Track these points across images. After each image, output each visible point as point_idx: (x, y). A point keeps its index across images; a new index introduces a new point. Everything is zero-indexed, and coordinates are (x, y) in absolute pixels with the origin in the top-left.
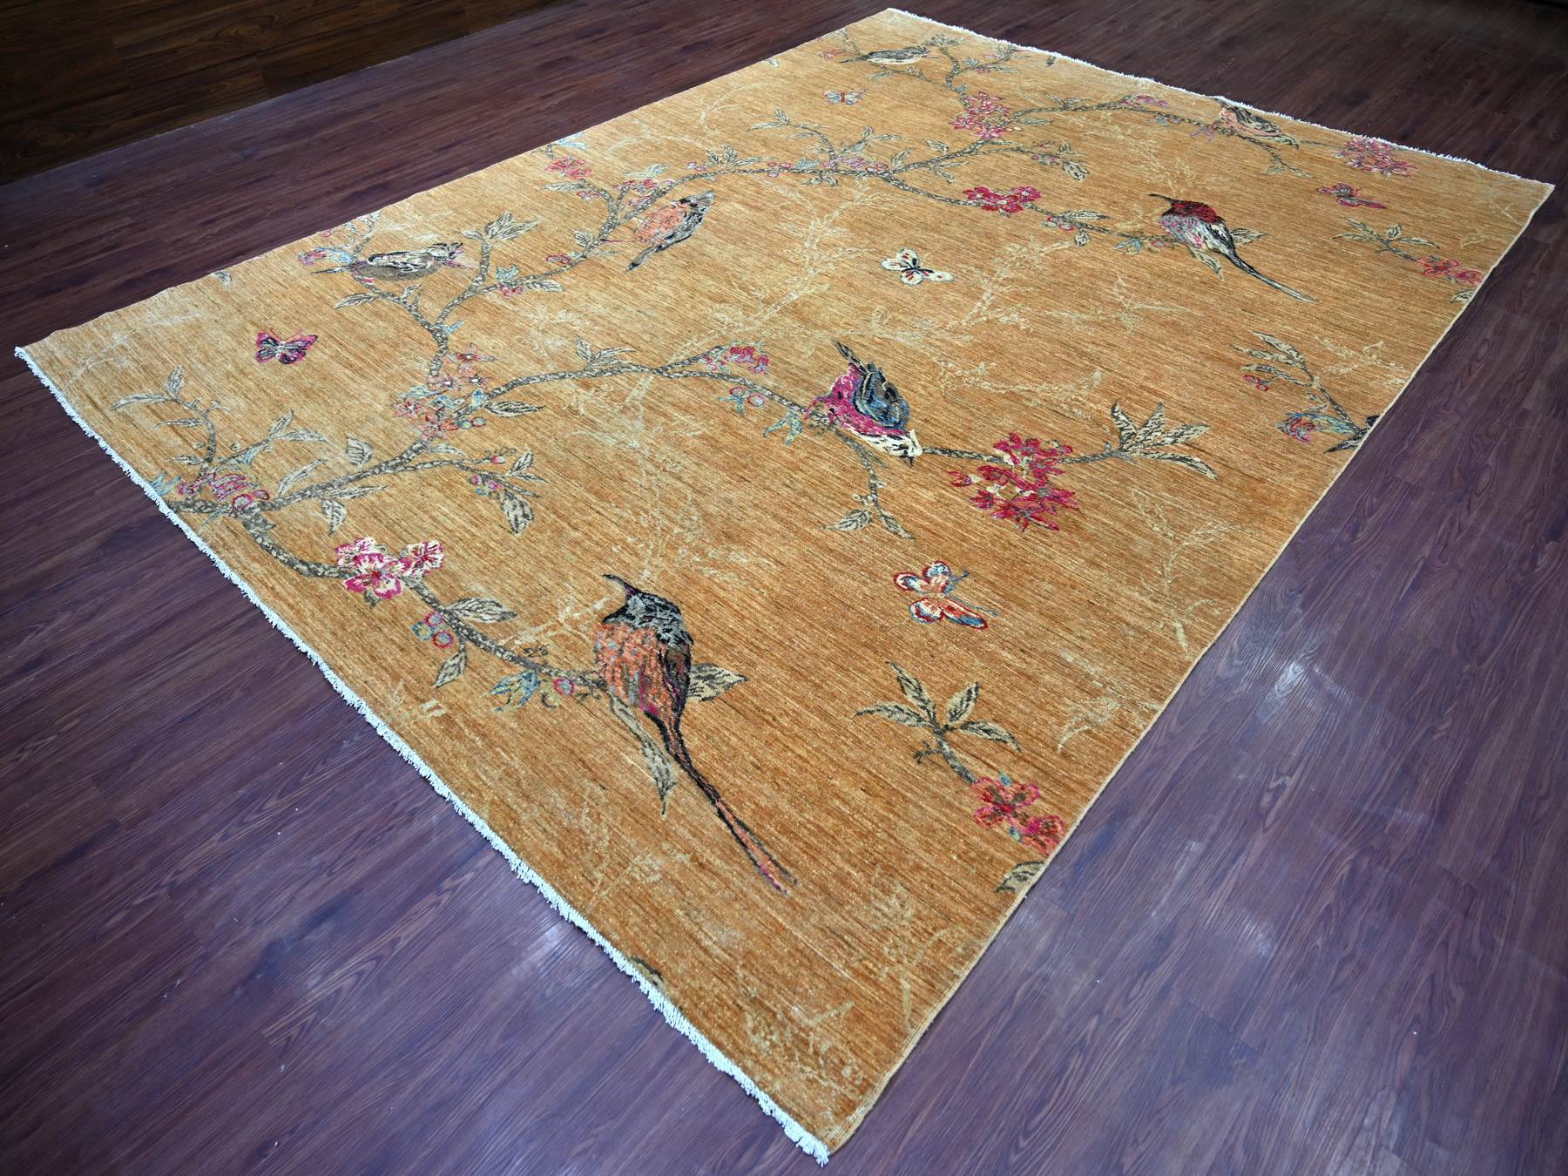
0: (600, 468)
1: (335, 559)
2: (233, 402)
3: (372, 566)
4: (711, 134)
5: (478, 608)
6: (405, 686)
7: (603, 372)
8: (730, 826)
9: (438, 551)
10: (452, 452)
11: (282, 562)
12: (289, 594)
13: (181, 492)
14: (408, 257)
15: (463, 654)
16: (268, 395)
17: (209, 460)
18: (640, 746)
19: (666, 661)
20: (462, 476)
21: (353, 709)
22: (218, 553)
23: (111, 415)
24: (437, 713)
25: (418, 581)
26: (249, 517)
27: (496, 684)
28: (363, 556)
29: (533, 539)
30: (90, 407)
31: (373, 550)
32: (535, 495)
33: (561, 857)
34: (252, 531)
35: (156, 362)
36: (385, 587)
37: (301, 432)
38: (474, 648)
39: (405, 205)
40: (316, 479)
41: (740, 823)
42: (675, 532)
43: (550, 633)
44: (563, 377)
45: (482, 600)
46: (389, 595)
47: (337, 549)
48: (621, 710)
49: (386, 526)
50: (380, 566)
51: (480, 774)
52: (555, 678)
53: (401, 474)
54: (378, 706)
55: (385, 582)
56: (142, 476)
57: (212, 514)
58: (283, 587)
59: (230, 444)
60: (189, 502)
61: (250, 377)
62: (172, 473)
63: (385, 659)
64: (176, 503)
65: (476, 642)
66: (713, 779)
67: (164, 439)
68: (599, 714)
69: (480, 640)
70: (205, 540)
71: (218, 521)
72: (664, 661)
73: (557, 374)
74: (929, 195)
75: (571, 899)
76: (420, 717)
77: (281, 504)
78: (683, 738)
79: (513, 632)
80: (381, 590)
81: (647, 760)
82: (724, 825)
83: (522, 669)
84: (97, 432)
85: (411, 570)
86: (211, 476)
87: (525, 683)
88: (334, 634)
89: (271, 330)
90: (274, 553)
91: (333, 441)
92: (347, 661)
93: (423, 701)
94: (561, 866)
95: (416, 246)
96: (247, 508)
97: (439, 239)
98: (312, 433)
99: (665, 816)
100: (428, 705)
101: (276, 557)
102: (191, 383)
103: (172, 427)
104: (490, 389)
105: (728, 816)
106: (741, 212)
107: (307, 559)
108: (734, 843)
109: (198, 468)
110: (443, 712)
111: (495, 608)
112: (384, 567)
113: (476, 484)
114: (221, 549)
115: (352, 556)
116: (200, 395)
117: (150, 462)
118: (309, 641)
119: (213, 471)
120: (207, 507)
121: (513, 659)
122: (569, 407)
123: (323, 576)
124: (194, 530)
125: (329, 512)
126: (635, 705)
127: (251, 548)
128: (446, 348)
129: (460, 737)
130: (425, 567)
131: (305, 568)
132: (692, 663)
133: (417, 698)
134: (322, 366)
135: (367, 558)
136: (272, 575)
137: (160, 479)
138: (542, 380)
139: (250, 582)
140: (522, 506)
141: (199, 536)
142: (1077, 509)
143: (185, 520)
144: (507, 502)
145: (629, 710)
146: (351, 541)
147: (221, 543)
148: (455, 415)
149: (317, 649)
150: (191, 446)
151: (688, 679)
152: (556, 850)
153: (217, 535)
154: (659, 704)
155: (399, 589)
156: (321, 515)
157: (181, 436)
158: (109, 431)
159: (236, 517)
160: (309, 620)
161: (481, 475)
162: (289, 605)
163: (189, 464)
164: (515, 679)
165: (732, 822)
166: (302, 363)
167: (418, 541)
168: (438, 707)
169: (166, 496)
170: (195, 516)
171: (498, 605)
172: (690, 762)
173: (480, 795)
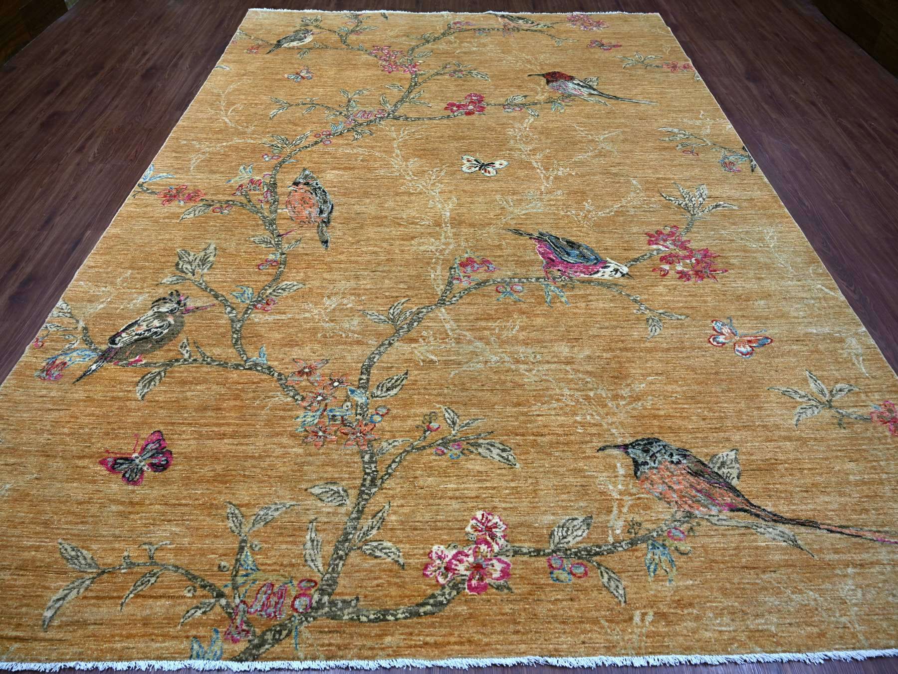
0: (498, 387)
1: (434, 582)
2: (162, 534)
3: (466, 564)
4: (249, 130)
5: (567, 532)
6: (607, 621)
7: (410, 325)
8: (841, 533)
9: (490, 517)
10: (396, 444)
11: (406, 618)
12: (444, 636)
13: (235, 641)
14: (145, 324)
15: (602, 568)
16: (186, 505)
17: (220, 595)
18: (754, 531)
19: (696, 473)
20: (428, 455)
21: (600, 668)
22: (342, 658)
23: (50, 634)
24: (650, 618)
25: (509, 547)
26: (327, 609)
27: (646, 568)
28: (450, 562)
29: (530, 461)
30: (17, 645)
31: (450, 553)
32: (490, 433)
33: (815, 630)
34: (346, 617)
35: (26, 555)
36: (495, 570)
37: (262, 513)
38: (603, 558)
39: (79, 283)
40: (330, 537)
41: (840, 527)
42: (592, 395)
43: (625, 510)
44: (390, 344)
45: (561, 524)
46: (505, 573)
47: (425, 575)
48: (718, 520)
49: (431, 529)
50: (471, 559)
51: (720, 629)
52: (665, 534)
53: (385, 485)
54: (613, 650)
55: (490, 567)
56: (174, 659)
57: (293, 634)
58: (432, 635)
59: (216, 569)
60: (256, 641)
61: (147, 502)
62: (202, 632)
63: (573, 617)
64: (244, 653)
65: (597, 554)
66: (803, 516)
67: (148, 612)
68: (712, 533)
69: (598, 550)
70: (314, 659)
71: (306, 634)
72: (696, 474)
73: (383, 344)
74: (430, 119)
75: (852, 646)
76: (644, 631)
77: (332, 578)
78: (763, 507)
79: (605, 528)
80: (497, 575)
81: (767, 536)
82: (839, 535)
83: (644, 545)
84: (61, 660)
85: (494, 544)
86: (242, 606)
87: (656, 551)
88: (517, 632)
89: (107, 451)
90: (390, 618)
91: (298, 500)
92: (554, 641)
93: (631, 619)
94: (822, 635)
95: (138, 312)
96: (314, 605)
97: (152, 297)
98: (273, 507)
99: (816, 557)
100: (637, 619)
101: (397, 619)
102: (94, 547)
103: (137, 596)
104: (357, 383)
105: (834, 529)
106: (343, 175)
107: (420, 600)
108: (854, 540)
109: (218, 609)
110: (651, 613)
111: (575, 523)
112: (475, 557)
113: (444, 453)
114: (341, 653)
115: (442, 569)
116: (123, 551)
117: (164, 642)
118: (508, 654)
119: (237, 601)
120: (280, 632)
121: (632, 544)
122: (423, 361)
123: (449, 601)
124: (293, 659)
125: (378, 553)
126: (720, 512)
127: (364, 630)
128: (280, 375)
129: (682, 619)
130: (499, 535)
131: (429, 607)
132: (706, 463)
133: (625, 621)
134: (198, 451)
135: (454, 562)
136: (411, 634)
137: (196, 646)
138: (380, 354)
139: (402, 656)
140: (492, 446)
141: (306, 659)
142: (719, 256)
143: (274, 659)
144: (480, 450)
145: (721, 517)
146: (425, 560)
147: (333, 648)
148: (359, 417)
149: (524, 653)
150: (184, 597)
151: (717, 473)
152: (809, 628)
153: (323, 645)
154: (728, 500)
155: (506, 563)
156: (375, 561)
157: (161, 597)
158: (76, 649)
159: (315, 619)
160: (486, 640)
161: (439, 445)
162: (456, 643)
163: (204, 613)
164: (649, 556)
165: (839, 530)
166: (176, 459)
167: (468, 522)
168: (644, 615)
169: (225, 656)
170: (277, 648)
171: (573, 519)
172: (782, 517)
173: (737, 641)
